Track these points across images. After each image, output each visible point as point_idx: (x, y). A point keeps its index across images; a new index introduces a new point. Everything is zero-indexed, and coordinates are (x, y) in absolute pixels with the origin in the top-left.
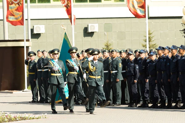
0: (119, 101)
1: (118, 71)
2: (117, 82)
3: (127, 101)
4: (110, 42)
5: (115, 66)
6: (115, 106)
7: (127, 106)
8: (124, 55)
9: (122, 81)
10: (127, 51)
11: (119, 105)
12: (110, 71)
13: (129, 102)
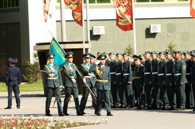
0: (184, 106)
1: (182, 73)
2: (181, 85)
3: (192, 105)
4: (173, 44)
5: (179, 69)
6: (179, 110)
7: (192, 110)
8: (189, 57)
9: (186, 84)
10: (191, 52)
11: (183, 109)
12: (173, 74)
13: (194, 106)
